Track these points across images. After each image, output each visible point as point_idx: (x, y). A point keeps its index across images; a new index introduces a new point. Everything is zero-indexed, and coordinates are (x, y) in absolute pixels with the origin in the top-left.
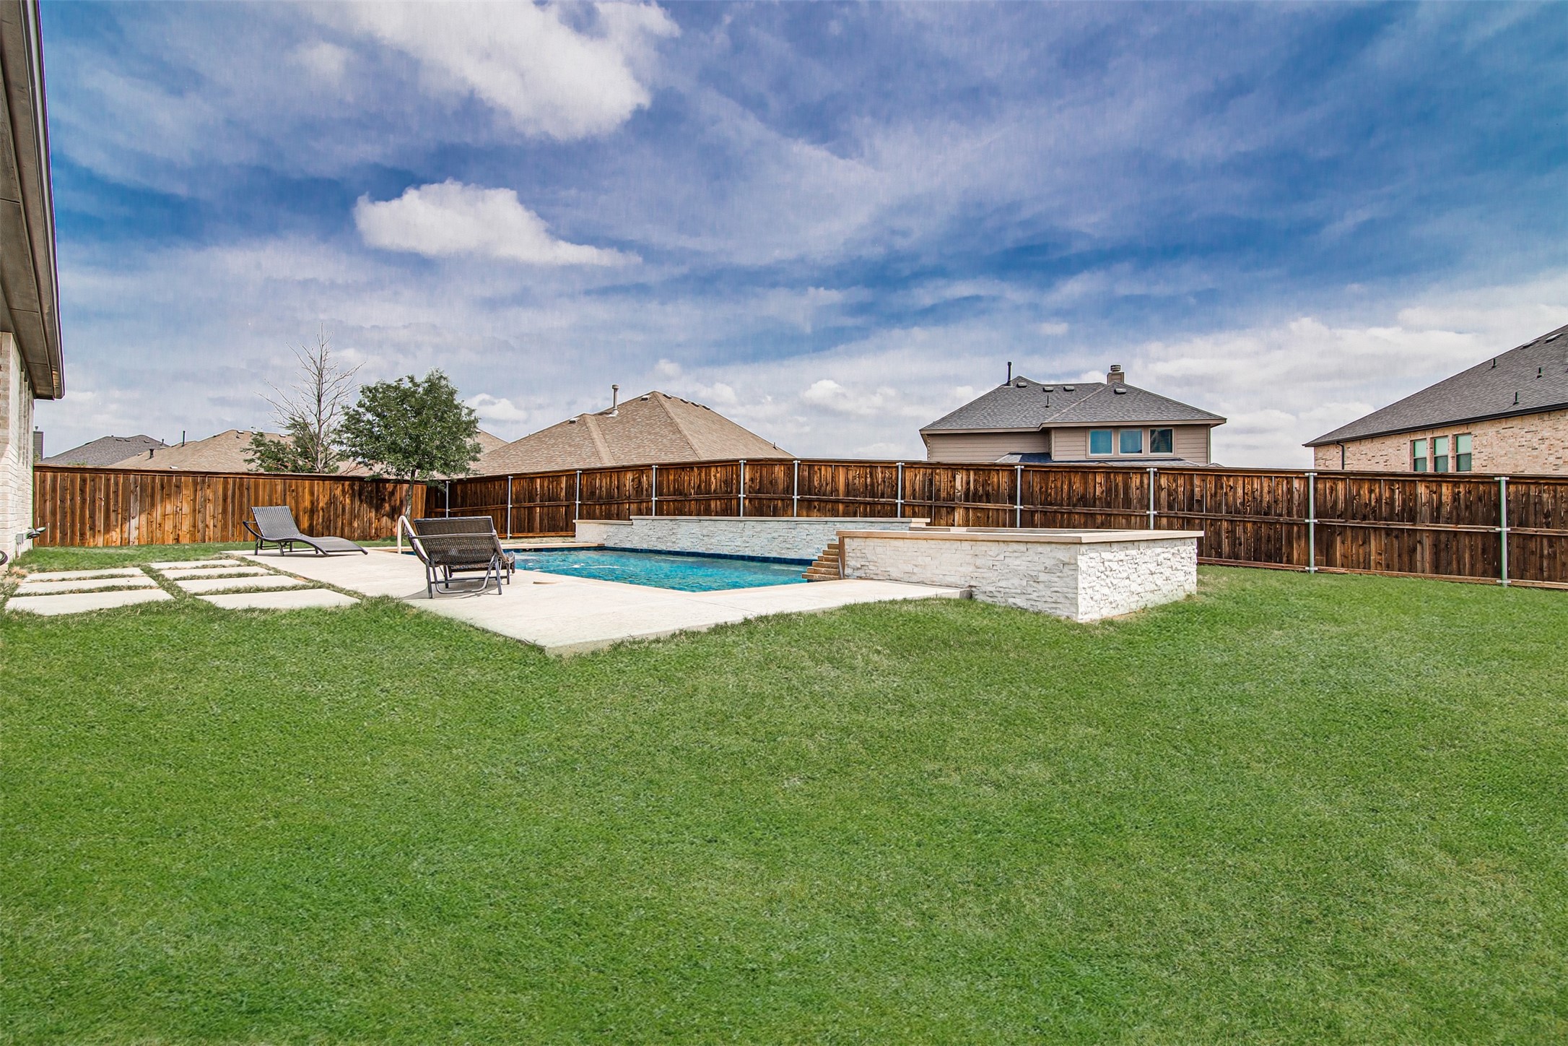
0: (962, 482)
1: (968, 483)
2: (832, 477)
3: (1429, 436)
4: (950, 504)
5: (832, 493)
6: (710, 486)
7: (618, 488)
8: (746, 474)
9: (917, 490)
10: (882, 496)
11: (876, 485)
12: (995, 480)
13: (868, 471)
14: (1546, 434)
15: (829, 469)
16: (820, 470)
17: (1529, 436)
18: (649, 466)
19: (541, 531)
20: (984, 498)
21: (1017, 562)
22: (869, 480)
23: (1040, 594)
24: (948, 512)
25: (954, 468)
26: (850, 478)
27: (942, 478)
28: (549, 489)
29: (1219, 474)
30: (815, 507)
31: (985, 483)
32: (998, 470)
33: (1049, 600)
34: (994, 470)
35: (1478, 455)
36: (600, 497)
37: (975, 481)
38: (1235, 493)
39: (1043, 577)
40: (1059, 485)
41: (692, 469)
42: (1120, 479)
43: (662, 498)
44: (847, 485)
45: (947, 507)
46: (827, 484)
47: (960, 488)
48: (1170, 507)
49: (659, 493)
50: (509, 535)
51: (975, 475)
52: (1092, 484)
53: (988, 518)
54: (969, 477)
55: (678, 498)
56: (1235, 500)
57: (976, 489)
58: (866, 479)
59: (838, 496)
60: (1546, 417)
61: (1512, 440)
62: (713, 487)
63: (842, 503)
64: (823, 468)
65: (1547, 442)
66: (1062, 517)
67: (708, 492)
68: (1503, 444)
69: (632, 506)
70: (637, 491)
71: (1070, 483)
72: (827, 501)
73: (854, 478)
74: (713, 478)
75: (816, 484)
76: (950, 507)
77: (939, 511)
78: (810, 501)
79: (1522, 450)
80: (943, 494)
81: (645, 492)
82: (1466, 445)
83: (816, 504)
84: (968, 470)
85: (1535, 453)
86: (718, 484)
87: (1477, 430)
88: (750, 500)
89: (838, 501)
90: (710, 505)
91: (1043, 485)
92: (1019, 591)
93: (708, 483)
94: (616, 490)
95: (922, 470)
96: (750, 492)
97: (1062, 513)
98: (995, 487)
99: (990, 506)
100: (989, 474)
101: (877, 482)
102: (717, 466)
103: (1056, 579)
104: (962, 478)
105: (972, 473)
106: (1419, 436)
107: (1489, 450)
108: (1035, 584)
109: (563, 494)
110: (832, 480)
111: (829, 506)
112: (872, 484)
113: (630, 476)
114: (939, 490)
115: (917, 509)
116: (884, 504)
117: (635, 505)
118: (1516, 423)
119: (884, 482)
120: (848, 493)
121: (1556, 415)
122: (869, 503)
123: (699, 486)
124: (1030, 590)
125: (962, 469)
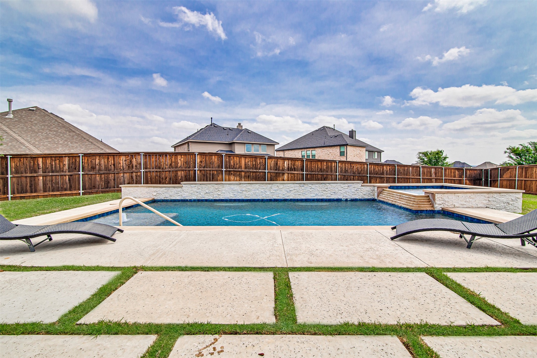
0: (287, 164)
1: (289, 164)
2: (239, 161)
3: (306, 150)
4: (283, 172)
5: (239, 168)
6: (177, 164)
7: (114, 165)
8: (198, 159)
9: (272, 167)
10: (260, 169)
11: (257, 165)
12: (297, 163)
13: (254, 159)
14: (331, 151)
15: (238, 158)
16: (234, 158)
17: (328, 152)
18: (138, 154)
19: (45, 191)
20: (294, 170)
21: (503, 199)
22: (254, 163)
23: (510, 208)
24: (282, 175)
25: (284, 159)
26: (247, 161)
27: (280, 162)
28: (52, 165)
29: (351, 163)
30: (232, 174)
31: (294, 165)
32: (298, 160)
33: (513, 209)
34: (297, 160)
35: (317, 156)
36: (100, 170)
37: (291, 164)
38: (354, 168)
39: (511, 203)
40: (315, 166)
41: (166, 155)
42: (330, 164)
43: (147, 170)
44: (245, 164)
45: (282, 173)
46: (237, 164)
47: (286, 166)
48: (341, 172)
49: (146, 168)
50: (10, 196)
51: (291, 162)
52: (323, 166)
53: (295, 176)
54: (289, 163)
55: (158, 170)
56: (354, 170)
57: (291, 167)
58: (253, 163)
59: (242, 169)
60: (331, 148)
61: (324, 152)
62: (179, 165)
63: (244, 172)
64: (235, 158)
65: (331, 153)
66: (316, 176)
67: (176, 167)
68: (322, 153)
69: (125, 175)
70: (129, 167)
71: (318, 165)
72: (237, 171)
73: (248, 162)
74: (179, 161)
75: (232, 164)
76: (283, 173)
77: (279, 174)
78: (230, 171)
79: (326, 155)
80: (281, 168)
81: (134, 167)
82: (314, 152)
83: (232, 172)
84: (289, 160)
85: (329, 155)
86: (182, 163)
87: (317, 149)
88: (201, 171)
89: (242, 171)
90: (177, 174)
91: (310, 165)
92: (504, 207)
93: (176, 163)
94: (112, 166)
95: (273, 160)
96: (200, 167)
97: (316, 174)
98: (297, 166)
99: (296, 172)
100: (295, 161)
101: (257, 164)
102: (181, 155)
103: (515, 203)
104: (287, 163)
105: (290, 161)
106: (303, 150)
107: (319, 154)
108: (508, 205)
109: (66, 167)
110: (239, 163)
111: (238, 173)
112: (255, 164)
113: (123, 158)
114: (279, 167)
115: (272, 174)
116: (260, 172)
117: (128, 174)
118: (325, 148)
119: (260, 163)
120: (246, 168)
121: (333, 147)
122: (255, 172)
123: (171, 165)
124: (507, 207)
125: (287, 159)
